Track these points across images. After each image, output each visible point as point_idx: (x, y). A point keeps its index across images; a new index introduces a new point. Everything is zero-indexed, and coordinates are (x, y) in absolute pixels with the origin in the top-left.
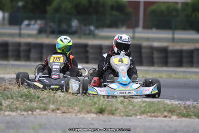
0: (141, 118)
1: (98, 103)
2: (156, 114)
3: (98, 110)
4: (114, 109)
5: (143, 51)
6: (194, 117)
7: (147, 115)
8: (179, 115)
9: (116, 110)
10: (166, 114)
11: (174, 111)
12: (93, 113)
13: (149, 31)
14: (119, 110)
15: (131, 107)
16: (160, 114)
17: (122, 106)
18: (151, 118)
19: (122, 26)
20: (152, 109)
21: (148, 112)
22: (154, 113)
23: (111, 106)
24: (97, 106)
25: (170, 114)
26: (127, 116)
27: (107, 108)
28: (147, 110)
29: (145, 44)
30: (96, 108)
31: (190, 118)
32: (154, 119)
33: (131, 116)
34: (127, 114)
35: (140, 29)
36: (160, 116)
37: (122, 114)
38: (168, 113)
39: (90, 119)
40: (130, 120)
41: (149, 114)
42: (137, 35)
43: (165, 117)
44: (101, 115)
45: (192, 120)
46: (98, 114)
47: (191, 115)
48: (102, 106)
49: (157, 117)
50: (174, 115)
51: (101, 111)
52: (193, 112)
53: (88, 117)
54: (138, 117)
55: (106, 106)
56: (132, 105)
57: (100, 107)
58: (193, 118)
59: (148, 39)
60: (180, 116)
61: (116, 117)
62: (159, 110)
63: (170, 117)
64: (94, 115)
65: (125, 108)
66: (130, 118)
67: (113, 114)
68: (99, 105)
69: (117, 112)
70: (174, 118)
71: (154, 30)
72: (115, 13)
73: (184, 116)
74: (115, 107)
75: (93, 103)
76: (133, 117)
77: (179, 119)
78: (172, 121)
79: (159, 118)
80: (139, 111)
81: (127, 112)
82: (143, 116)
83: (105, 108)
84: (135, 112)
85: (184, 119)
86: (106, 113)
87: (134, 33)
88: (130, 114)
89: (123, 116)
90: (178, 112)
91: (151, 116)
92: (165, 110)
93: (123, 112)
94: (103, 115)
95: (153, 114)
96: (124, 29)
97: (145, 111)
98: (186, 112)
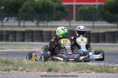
1: (48, 65)
2: (82, 71)
4: (57, 68)
6: (105, 72)
9: (59, 69)
10: (88, 71)
11: (93, 69)
12: (45, 71)
13: (79, 22)
14: (60, 69)
15: (67, 67)
16: (85, 71)
17: (62, 67)
18: (79, 74)
19: (63, 19)
20: (80, 68)
21: (78, 70)
22: (81, 70)
23: (56, 67)
24: (47, 67)
25: (91, 71)
26: (65, 73)
28: (77, 69)
30: (47, 68)
31: (103, 73)
32: (81, 74)
33: (68, 73)
34: (65, 71)
35: (74, 21)
36: (85, 72)
37: (62, 72)
38: (90, 70)
41: (78, 71)
42: (72, 25)
43: (88, 72)
44: (50, 73)
45: (104, 74)
46: (48, 72)
47: (103, 71)
49: (83, 73)
50: (93, 71)
51: (50, 70)
52: (105, 70)
54: (72, 73)
57: (49, 67)
60: (97, 72)
62: (84, 68)
63: (90, 73)
65: (64, 68)
67: (57, 72)
69: (59, 70)
70: (93, 73)
71: (82, 21)
72: (59, 12)
73: (99, 72)
74: (58, 68)
75: (45, 66)
77: (97, 74)
78: (92, 75)
79: (84, 74)
80: (73, 70)
82: (75, 72)
83: (52, 68)
84: (70, 70)
85: (99, 74)
86: (53, 71)
87: (70, 23)
88: (67, 72)
89: (63, 73)
90: (95, 69)
91: (79, 72)
92: (88, 69)
93: (63, 70)
95: (80, 71)
96: (64, 21)
97: (76, 69)
98: (100, 69)
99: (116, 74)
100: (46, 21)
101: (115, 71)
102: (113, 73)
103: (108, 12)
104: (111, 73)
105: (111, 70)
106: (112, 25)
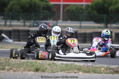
0: (61, 74)
2: (70, 71)
3: (35, 69)
4: (45, 68)
8: (83, 72)
10: (75, 71)
11: (80, 69)
12: (32, 71)
14: (48, 69)
15: (55, 67)
16: (72, 71)
17: (50, 66)
19: (50, 19)
20: (67, 68)
21: (65, 70)
23: (43, 67)
24: (34, 67)
25: (78, 71)
26: (52, 72)
33: (55, 73)
34: (52, 71)
35: (60, 21)
37: (49, 71)
39: (30, 75)
41: (66, 71)
43: (75, 73)
45: (91, 74)
46: (35, 72)
47: (90, 72)
48: (37, 67)
49: (70, 73)
51: (37, 70)
52: (92, 70)
54: (59, 73)
55: (40, 67)
57: (36, 67)
58: (92, 74)
61: (46, 73)
62: (71, 69)
63: (78, 73)
64: (33, 73)
65: (51, 68)
67: (44, 71)
68: (36, 66)
69: (46, 70)
70: (81, 73)
71: (69, 21)
72: (45, 11)
73: (86, 72)
75: (32, 65)
77: (84, 74)
79: (72, 74)
80: (60, 69)
82: (62, 72)
83: (39, 68)
84: (57, 70)
85: (86, 74)
86: (40, 71)
87: (57, 23)
89: (50, 73)
90: (83, 69)
91: (67, 73)
92: (75, 69)
93: (50, 70)
94: (38, 72)
95: (68, 71)
98: (88, 69)
99: (104, 74)
100: (32, 21)
101: (102, 71)
102: (101, 73)
103: (96, 12)
104: (99, 73)
105: (99, 71)
106: (99, 25)
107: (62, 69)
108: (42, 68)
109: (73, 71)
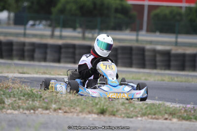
0: (141, 120)
1: (99, 103)
2: (156, 116)
3: (99, 111)
4: (115, 110)
5: (147, 53)
6: (194, 120)
7: (148, 117)
8: (179, 118)
9: (117, 111)
10: (166, 116)
11: (175, 114)
12: (95, 113)
13: (152, 34)
14: (120, 111)
15: (132, 109)
16: (160, 117)
17: (124, 107)
18: (151, 120)
19: (126, 29)
20: (153, 111)
21: (149, 114)
22: (155, 115)
23: (113, 107)
24: (98, 106)
25: (170, 117)
26: (128, 117)
27: (108, 109)
28: (148, 112)
29: (148, 47)
30: (97, 109)
31: (190, 121)
32: (155, 121)
33: (132, 117)
34: (128, 115)
35: (143, 32)
36: (160, 119)
37: (123, 115)
38: (169, 116)
39: (91, 119)
40: (131, 122)
41: (150, 116)
42: (140, 38)
43: (166, 119)
44: (102, 116)
45: (192, 123)
46: (100, 115)
47: (191, 118)
48: (103, 107)
49: (157, 119)
50: (174, 117)
51: (103, 112)
52: (194, 116)
53: (89, 118)
54: (139, 119)
55: (107, 107)
56: (134, 107)
57: (102, 107)
59: (151, 42)
60: (181, 118)
61: (117, 118)
62: (160, 112)
63: (170, 120)
64: (96, 116)
65: (126, 109)
66: (131, 119)
67: (114, 115)
68: (100, 106)
69: (118, 113)
70: (175, 120)
71: (158, 34)
72: (119, 15)
73: (184, 119)
74: (117, 108)
75: (94, 104)
76: (134, 119)
77: (180, 122)
78: (173, 123)
79: (160, 121)
80: (140, 113)
81: (128, 113)
82: (144, 118)
83: (106, 109)
84: (136, 114)
85: (184, 122)
86: (107, 113)
87: (137, 35)
88: (131, 116)
89: (124, 117)
90: (178, 114)
91: (152, 118)
92: (166, 113)
93: (124, 113)
94: (104, 115)
95: (154, 117)
96: (127, 32)
97: (146, 112)
98: (187, 115)
100: (97, 31)
107: (144, 111)
108: (111, 109)
109: (163, 117)
